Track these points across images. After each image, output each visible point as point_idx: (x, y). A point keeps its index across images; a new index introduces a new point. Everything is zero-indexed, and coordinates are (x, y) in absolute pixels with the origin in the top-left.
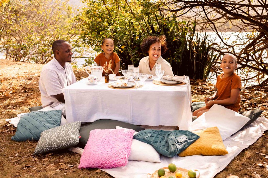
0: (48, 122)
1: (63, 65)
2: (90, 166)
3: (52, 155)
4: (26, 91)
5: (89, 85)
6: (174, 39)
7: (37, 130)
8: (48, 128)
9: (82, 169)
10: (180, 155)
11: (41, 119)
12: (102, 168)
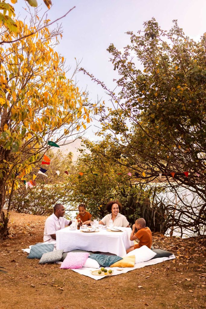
0: (46, 249)
1: (58, 218)
2: (65, 267)
3: (48, 264)
4: (31, 235)
5: (70, 230)
6: (137, 201)
7: (41, 253)
8: (46, 252)
9: (61, 269)
10: (111, 266)
11: (43, 248)
12: (71, 268)
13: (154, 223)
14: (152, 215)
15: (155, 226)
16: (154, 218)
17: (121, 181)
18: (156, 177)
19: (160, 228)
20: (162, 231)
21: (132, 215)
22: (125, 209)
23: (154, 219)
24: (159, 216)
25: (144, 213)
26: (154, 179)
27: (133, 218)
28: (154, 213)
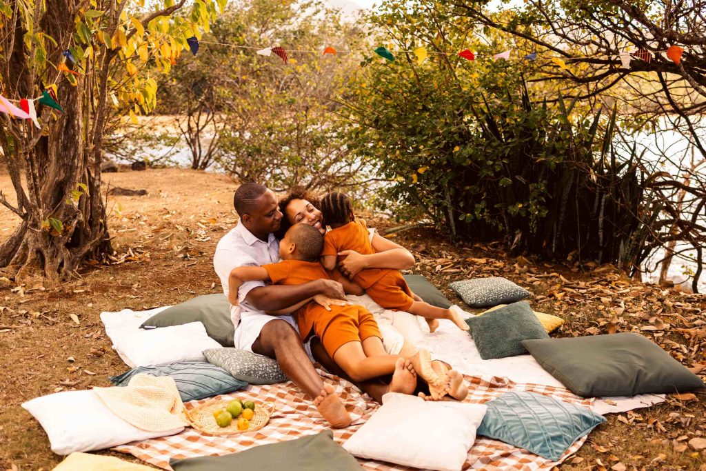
6: (541, 158)
13: (601, 234)
14: (596, 205)
15: (604, 243)
16: (601, 215)
17: (492, 85)
18: (621, 77)
19: (618, 250)
20: (625, 261)
21: (520, 206)
22: (498, 181)
23: (601, 220)
24: (619, 209)
25: (565, 196)
26: (614, 83)
27: (523, 214)
28: (603, 200)
